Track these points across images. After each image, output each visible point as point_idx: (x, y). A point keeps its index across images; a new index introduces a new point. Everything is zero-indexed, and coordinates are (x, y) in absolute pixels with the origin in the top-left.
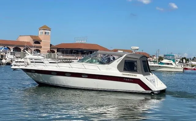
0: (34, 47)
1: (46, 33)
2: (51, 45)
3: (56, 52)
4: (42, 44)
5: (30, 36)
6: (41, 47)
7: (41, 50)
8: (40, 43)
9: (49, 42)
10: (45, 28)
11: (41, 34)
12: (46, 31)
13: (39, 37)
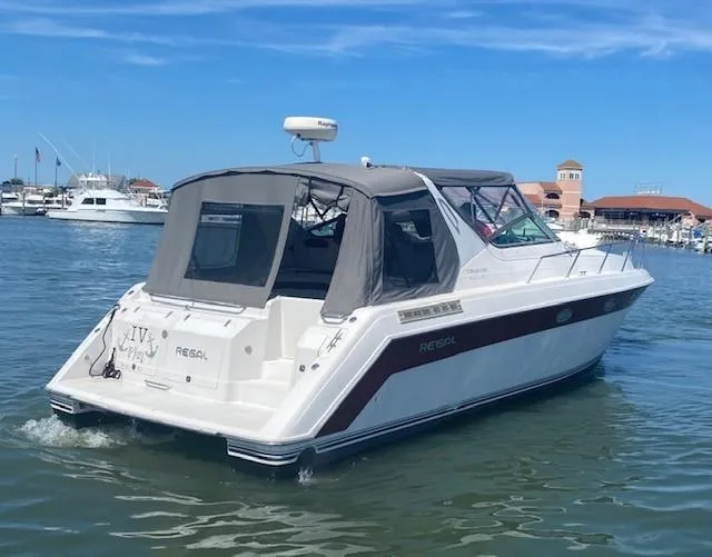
0: (545, 205)
1: (571, 176)
2: (582, 201)
3: (592, 215)
4: (562, 200)
5: (538, 185)
6: (560, 207)
7: (561, 212)
8: (558, 198)
9: (578, 194)
10: (570, 165)
11: (561, 178)
12: (572, 172)
13: (558, 183)
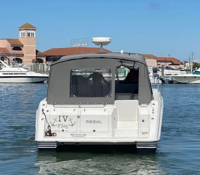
0: (13, 55)
1: (29, 34)
2: (37, 51)
3: (45, 61)
4: (24, 51)
5: (6, 40)
6: (23, 55)
7: (24, 59)
8: (21, 50)
9: (34, 47)
10: (27, 27)
11: (21, 37)
12: (29, 32)
13: (20, 40)
